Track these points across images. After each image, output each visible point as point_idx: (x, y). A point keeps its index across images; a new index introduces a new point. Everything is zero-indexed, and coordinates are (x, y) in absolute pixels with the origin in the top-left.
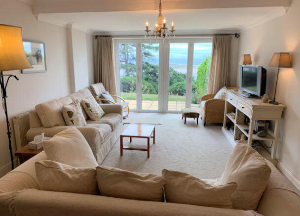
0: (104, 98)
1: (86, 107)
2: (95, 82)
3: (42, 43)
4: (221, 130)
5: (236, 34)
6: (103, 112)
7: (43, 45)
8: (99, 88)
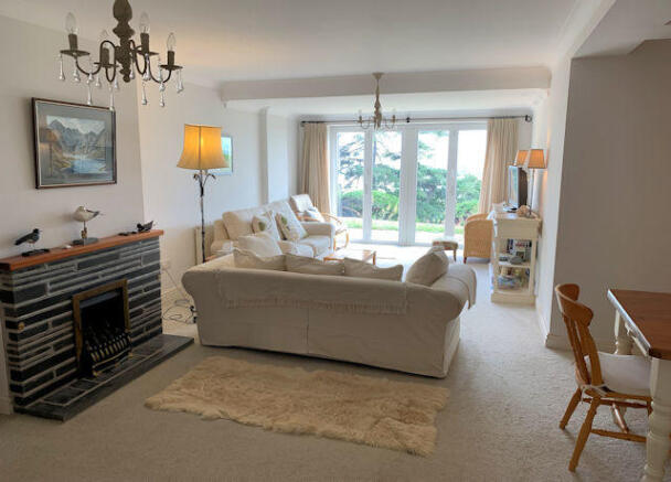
0: (310, 216)
1: (281, 223)
2: (299, 192)
3: (228, 136)
4: (487, 268)
5: (527, 117)
6: (305, 233)
7: (229, 140)
8: (303, 202)
